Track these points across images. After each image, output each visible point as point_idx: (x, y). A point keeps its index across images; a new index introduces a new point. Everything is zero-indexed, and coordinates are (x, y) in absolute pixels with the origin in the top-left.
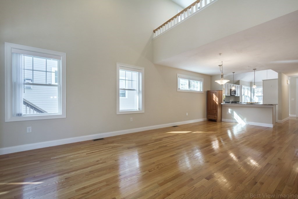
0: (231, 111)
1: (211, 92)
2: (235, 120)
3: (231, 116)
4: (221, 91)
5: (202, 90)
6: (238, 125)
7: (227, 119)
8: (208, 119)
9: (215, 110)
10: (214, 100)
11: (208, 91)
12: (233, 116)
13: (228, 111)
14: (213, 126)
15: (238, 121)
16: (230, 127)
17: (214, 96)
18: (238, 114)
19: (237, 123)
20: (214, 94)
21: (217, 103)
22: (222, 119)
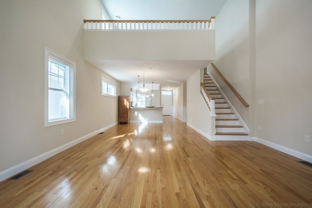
0: (137, 114)
1: (122, 97)
2: (140, 120)
3: (137, 118)
4: (128, 97)
5: (115, 95)
6: (142, 124)
7: (134, 121)
8: (119, 123)
9: (126, 113)
10: (126, 104)
11: (119, 96)
12: (139, 117)
13: (135, 114)
14: (124, 127)
15: (142, 121)
16: (137, 128)
17: (125, 101)
18: (142, 116)
19: (141, 123)
20: (125, 99)
21: (128, 107)
22: (130, 121)
